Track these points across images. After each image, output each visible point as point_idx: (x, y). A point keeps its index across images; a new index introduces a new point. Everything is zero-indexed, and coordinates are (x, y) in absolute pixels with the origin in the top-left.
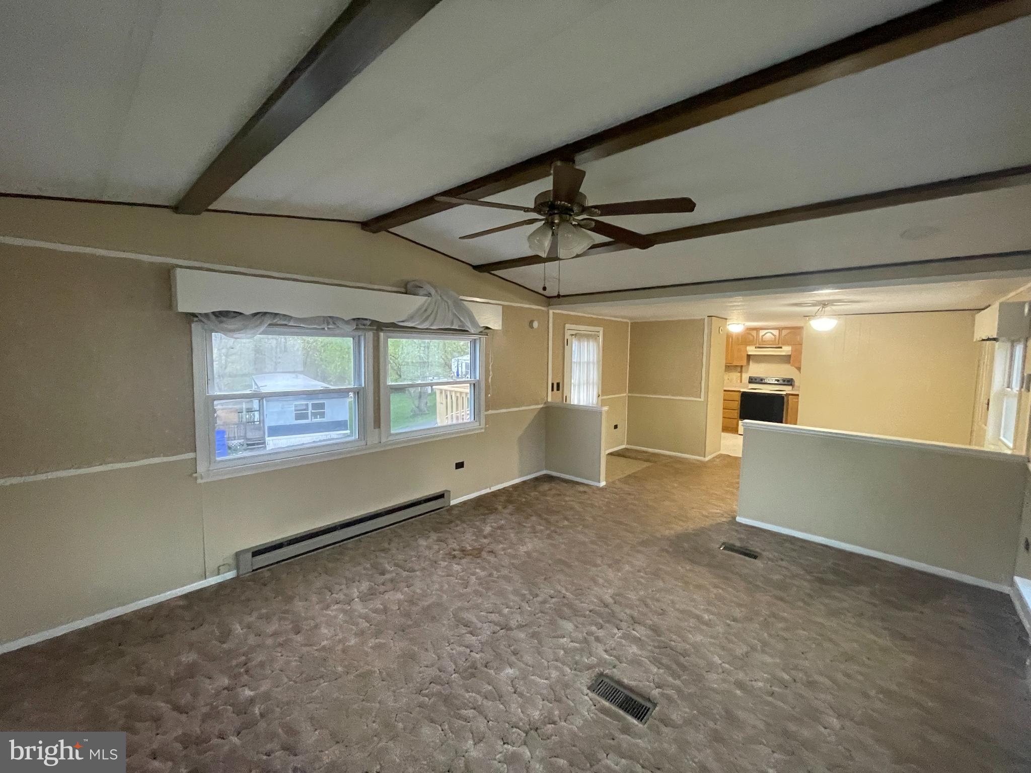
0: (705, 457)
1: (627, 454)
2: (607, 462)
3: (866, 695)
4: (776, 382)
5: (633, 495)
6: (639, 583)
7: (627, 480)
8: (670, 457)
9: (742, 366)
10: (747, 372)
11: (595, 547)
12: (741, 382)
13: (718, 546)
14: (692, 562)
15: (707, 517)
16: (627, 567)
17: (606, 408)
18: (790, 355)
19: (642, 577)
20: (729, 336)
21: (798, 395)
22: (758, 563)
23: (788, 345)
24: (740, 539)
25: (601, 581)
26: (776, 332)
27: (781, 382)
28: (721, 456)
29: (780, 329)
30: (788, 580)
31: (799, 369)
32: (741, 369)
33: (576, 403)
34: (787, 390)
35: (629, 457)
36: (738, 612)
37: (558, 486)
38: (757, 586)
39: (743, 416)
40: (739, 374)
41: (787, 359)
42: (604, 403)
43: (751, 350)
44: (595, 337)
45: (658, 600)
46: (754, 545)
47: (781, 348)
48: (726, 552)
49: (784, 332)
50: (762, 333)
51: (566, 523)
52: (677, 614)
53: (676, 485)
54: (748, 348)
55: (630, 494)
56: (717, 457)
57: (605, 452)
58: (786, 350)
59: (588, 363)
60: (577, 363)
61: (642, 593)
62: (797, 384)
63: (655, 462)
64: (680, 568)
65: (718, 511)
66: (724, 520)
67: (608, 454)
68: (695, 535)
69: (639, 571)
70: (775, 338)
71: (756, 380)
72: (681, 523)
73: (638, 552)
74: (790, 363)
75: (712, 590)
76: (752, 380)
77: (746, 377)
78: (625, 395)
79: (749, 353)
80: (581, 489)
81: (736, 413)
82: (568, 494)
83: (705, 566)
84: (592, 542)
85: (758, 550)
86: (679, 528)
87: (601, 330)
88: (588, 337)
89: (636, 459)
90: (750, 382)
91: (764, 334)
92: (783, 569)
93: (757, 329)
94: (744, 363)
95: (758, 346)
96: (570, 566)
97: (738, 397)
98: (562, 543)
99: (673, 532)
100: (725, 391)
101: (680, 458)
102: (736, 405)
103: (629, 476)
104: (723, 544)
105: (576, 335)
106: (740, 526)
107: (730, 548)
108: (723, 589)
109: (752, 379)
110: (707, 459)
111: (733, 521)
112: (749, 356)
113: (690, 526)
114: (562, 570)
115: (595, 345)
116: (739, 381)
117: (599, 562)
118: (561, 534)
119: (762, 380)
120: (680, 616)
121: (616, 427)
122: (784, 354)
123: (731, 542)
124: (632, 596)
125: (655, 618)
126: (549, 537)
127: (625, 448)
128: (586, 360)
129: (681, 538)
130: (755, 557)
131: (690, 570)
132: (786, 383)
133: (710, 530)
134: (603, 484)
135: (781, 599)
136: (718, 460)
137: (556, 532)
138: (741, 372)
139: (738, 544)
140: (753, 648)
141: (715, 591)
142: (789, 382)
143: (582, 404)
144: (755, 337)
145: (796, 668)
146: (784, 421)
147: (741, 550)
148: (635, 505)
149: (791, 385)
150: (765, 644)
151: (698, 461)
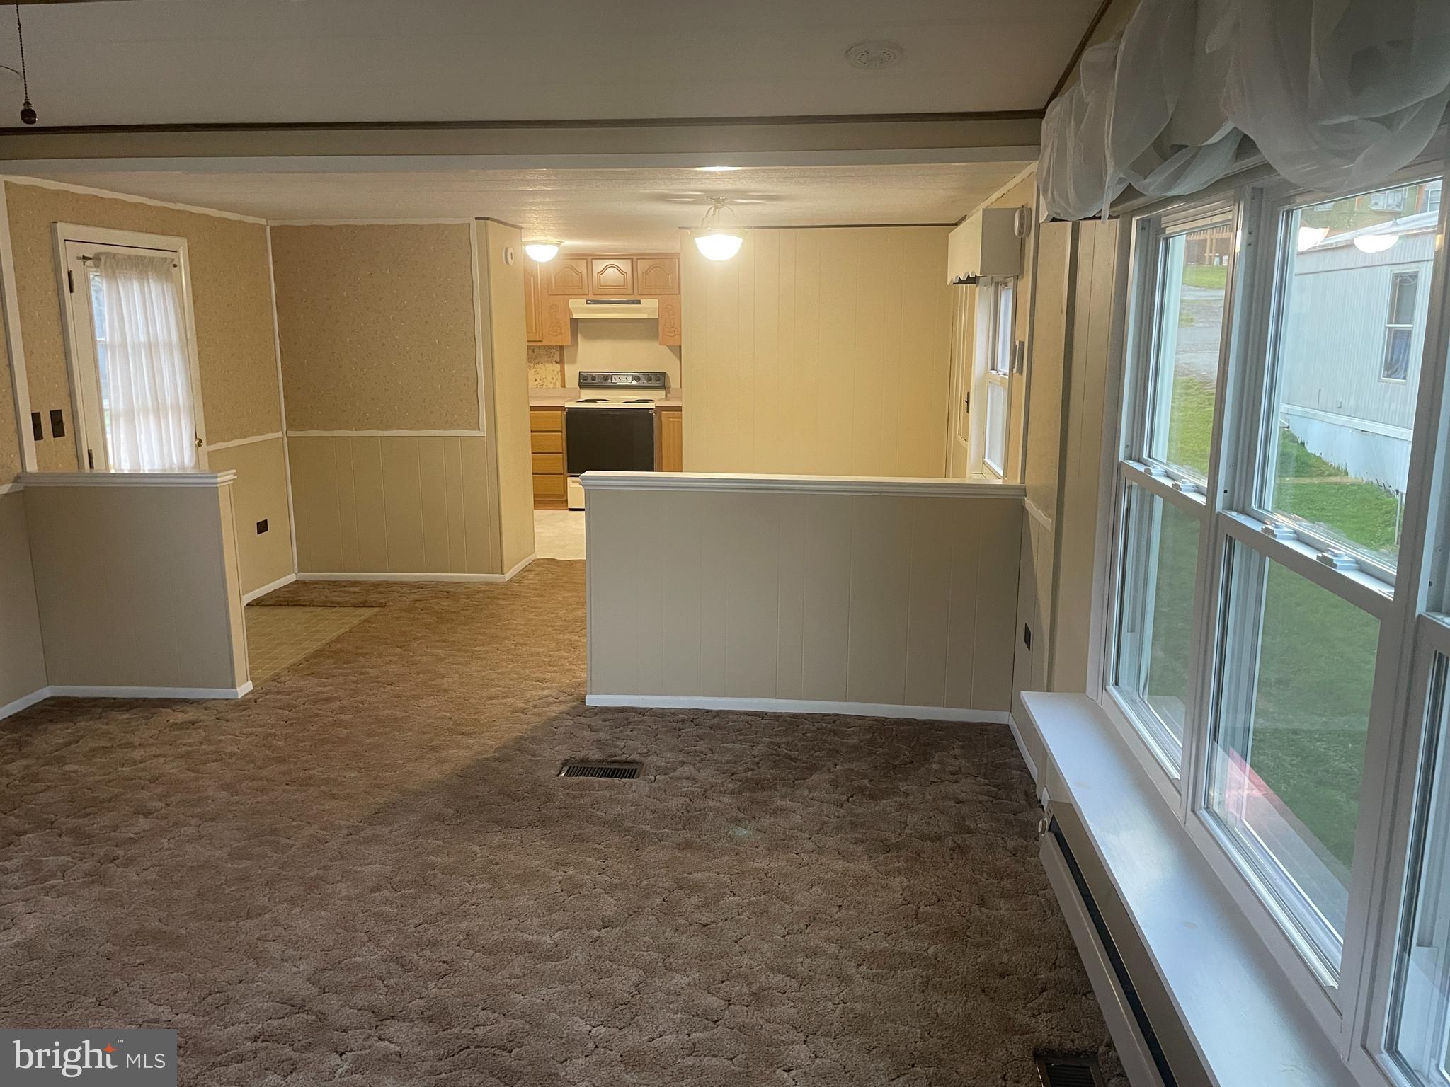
0: (502, 573)
1: (305, 596)
2: (252, 631)
3: (844, 979)
4: (634, 383)
5: (335, 699)
6: (379, 916)
7: (313, 664)
8: (419, 586)
9: (562, 348)
10: (573, 361)
11: (246, 864)
12: (563, 385)
13: (554, 772)
14: (504, 824)
15: (523, 711)
16: (343, 889)
17: (227, 477)
18: (657, 320)
19: (386, 901)
20: (528, 273)
21: (679, 409)
22: (638, 785)
23: (650, 295)
24: (600, 744)
25: (275, 949)
26: (624, 265)
27: (644, 382)
28: (538, 563)
29: (632, 258)
30: (699, 803)
31: (678, 351)
32: (559, 354)
33: (126, 468)
34: (655, 399)
35: (311, 604)
36: (609, 906)
37: (100, 726)
38: (643, 834)
39: (576, 467)
40: (557, 367)
41: (648, 329)
42: (217, 462)
43: (580, 309)
44: (160, 268)
45: (433, 944)
46: (630, 746)
47: (639, 302)
48: (576, 779)
49: (642, 265)
50: (599, 266)
51: (143, 823)
52: (481, 958)
53: (441, 652)
54: (573, 304)
55: (327, 700)
56: (526, 569)
57: (238, 600)
58: (648, 308)
59: (151, 347)
60: (113, 347)
61: (389, 940)
62: (674, 382)
63: (382, 605)
64: (476, 848)
65: (546, 692)
66: (562, 708)
67: (248, 605)
68: (500, 760)
69: (377, 889)
70: (625, 279)
71: (594, 379)
72: (465, 741)
73: (368, 841)
74: (657, 338)
75: (553, 873)
76: (587, 381)
77: (572, 372)
78: (280, 434)
79: (575, 316)
80: (180, 717)
81: (560, 462)
82: (137, 741)
83: (532, 824)
84: (233, 856)
85: (635, 756)
86: (461, 753)
87: (181, 245)
88: (140, 266)
89: (333, 605)
90: (581, 386)
91: (601, 268)
92: (685, 783)
93: (588, 257)
94: (565, 339)
95: (591, 297)
96: (173, 942)
97: (559, 421)
98: (140, 885)
99: (447, 767)
100: (532, 408)
101: (440, 583)
102: (558, 441)
103: (318, 654)
104: (565, 763)
105: (97, 259)
106: (596, 714)
107: (579, 768)
108: (575, 865)
109: (585, 379)
110: (508, 576)
111: (580, 710)
112: (575, 322)
113: (486, 744)
114: (151, 960)
115: (168, 289)
116: (559, 385)
117: (262, 901)
118: (128, 862)
119: (606, 378)
120: (489, 960)
121: (262, 527)
122: (644, 316)
123: (581, 754)
124: (368, 956)
125: (432, 990)
126: (96, 877)
127: (297, 581)
128: (142, 338)
129: (471, 776)
130: (632, 774)
131: (502, 847)
132: (653, 383)
133: (533, 740)
134: (244, 688)
135: (688, 846)
136: (531, 575)
137: (112, 861)
138: (561, 362)
139: (595, 755)
140: (649, 970)
141: (560, 875)
142: (658, 381)
143: (146, 469)
144: (585, 275)
145: (728, 976)
146: (656, 467)
147: (604, 766)
148: (345, 725)
149: (663, 387)
150: (668, 951)
151: (487, 584)
